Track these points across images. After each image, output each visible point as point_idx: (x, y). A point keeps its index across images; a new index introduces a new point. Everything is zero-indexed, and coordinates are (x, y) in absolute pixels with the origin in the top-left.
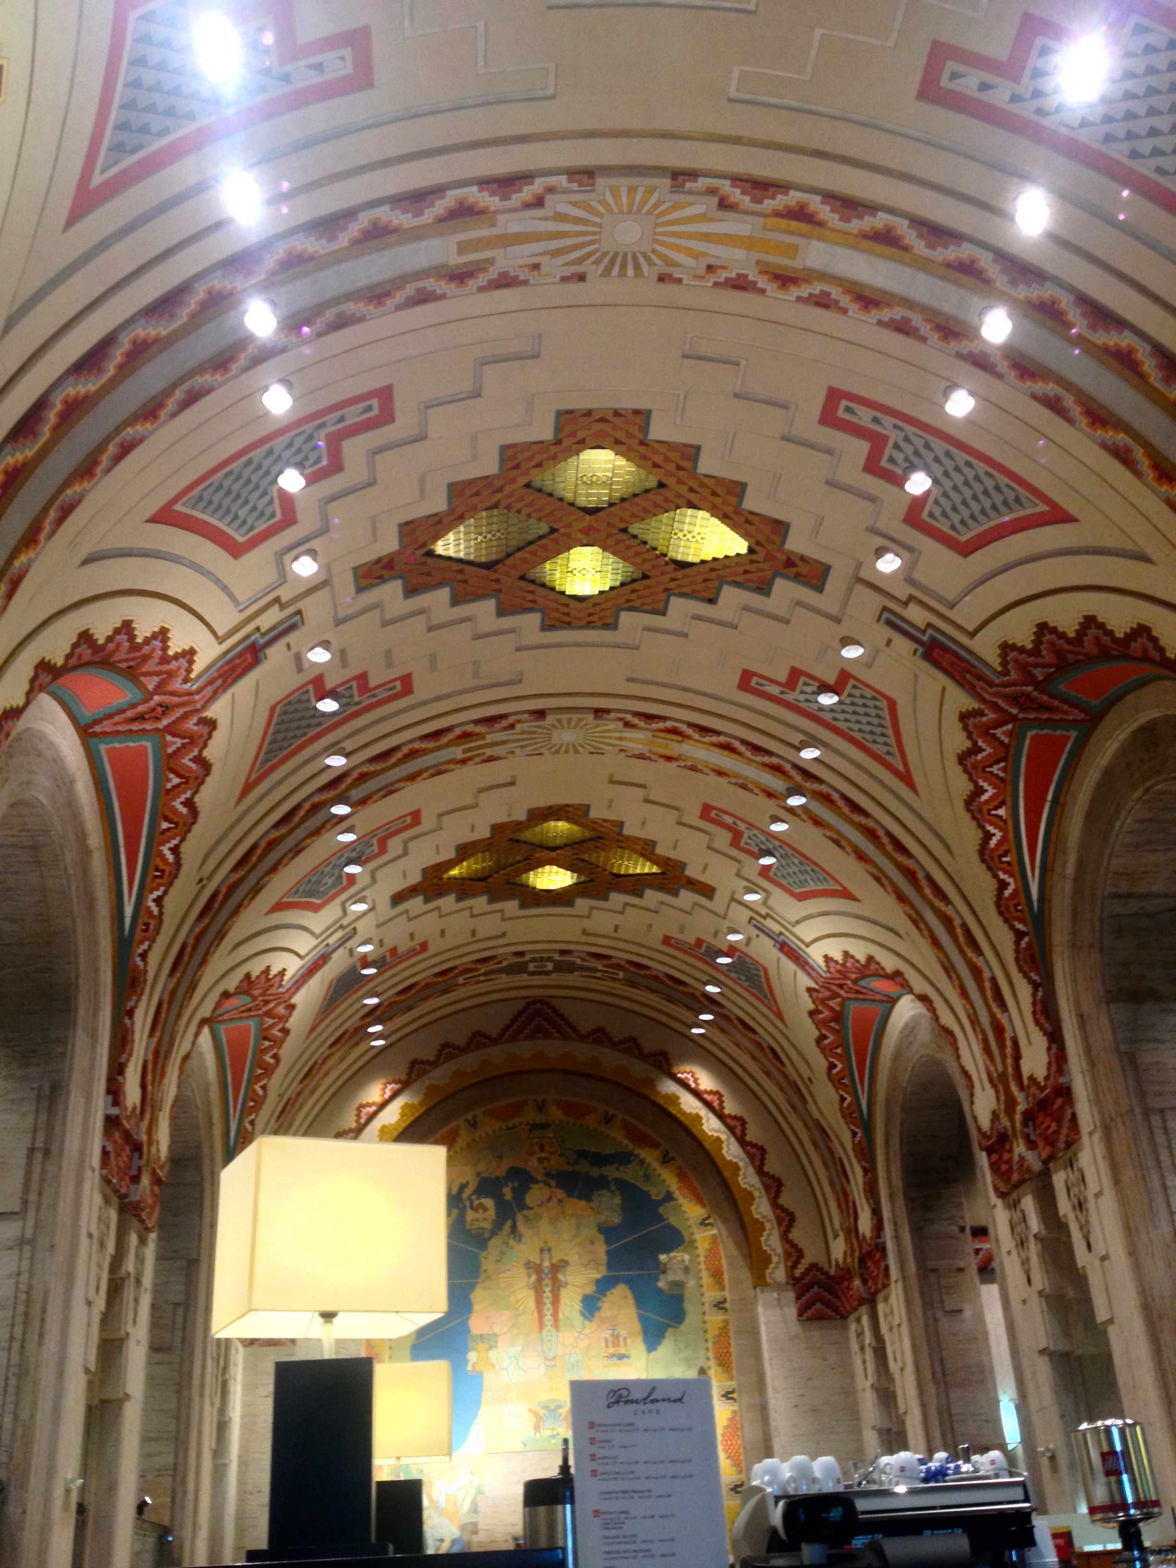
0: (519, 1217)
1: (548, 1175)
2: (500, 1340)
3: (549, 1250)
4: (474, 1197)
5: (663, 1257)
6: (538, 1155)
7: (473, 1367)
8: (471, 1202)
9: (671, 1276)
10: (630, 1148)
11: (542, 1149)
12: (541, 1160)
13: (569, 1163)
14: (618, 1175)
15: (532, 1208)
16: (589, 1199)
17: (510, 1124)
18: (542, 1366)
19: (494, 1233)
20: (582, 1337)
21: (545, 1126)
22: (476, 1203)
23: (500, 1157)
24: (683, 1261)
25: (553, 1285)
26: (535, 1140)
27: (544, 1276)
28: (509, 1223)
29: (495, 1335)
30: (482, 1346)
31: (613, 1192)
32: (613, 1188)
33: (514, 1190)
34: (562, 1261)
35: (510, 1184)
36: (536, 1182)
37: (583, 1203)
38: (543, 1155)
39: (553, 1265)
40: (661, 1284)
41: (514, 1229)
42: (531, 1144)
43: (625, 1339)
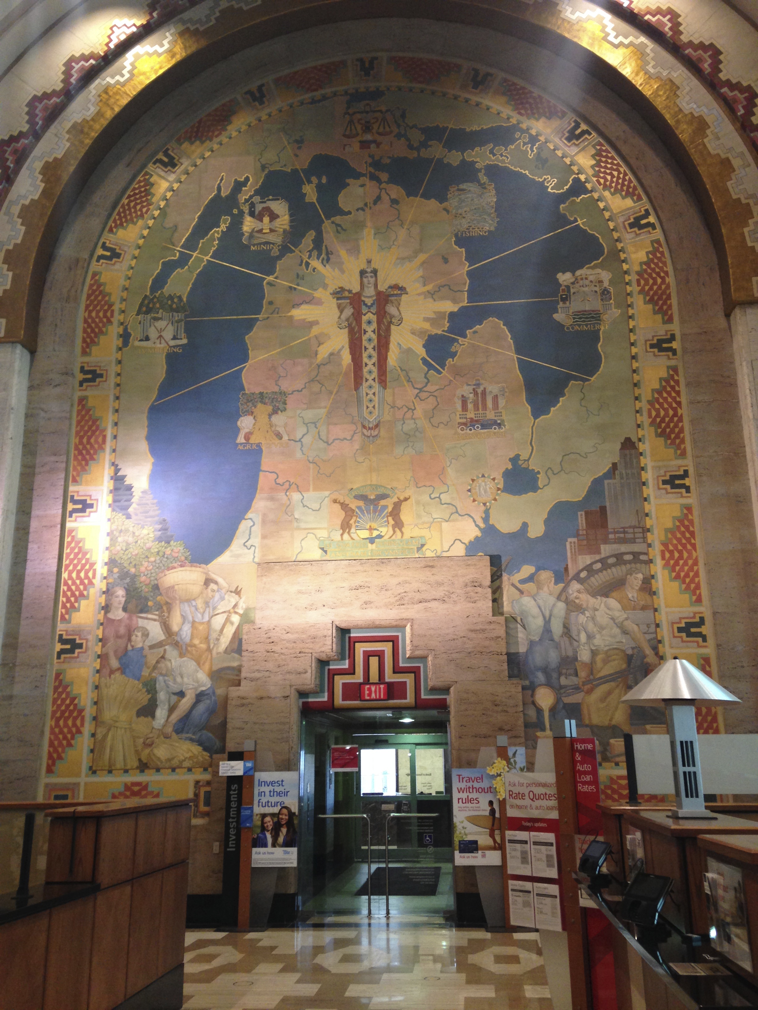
0: (327, 227)
1: (377, 165)
2: (290, 401)
3: (375, 272)
4: (257, 199)
5: (564, 278)
6: (359, 138)
7: (247, 437)
8: (252, 205)
9: (576, 305)
10: (514, 121)
11: (367, 128)
12: (364, 145)
13: (411, 147)
14: (492, 160)
15: (349, 213)
16: (442, 198)
17: (318, 94)
18: (358, 437)
19: (285, 250)
20: (423, 395)
21: (376, 95)
22: (259, 208)
23: (300, 142)
24: (601, 282)
25: (379, 322)
26: (359, 116)
27: (364, 310)
28: (312, 234)
29: (283, 394)
30: (262, 410)
31: (483, 186)
32: (484, 179)
33: (320, 188)
34: (395, 287)
35: (314, 179)
36: (357, 175)
37: (433, 204)
38: (369, 137)
39: (379, 294)
40: (559, 317)
41: (318, 243)
42: (351, 122)
43: (495, 398)
